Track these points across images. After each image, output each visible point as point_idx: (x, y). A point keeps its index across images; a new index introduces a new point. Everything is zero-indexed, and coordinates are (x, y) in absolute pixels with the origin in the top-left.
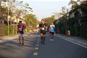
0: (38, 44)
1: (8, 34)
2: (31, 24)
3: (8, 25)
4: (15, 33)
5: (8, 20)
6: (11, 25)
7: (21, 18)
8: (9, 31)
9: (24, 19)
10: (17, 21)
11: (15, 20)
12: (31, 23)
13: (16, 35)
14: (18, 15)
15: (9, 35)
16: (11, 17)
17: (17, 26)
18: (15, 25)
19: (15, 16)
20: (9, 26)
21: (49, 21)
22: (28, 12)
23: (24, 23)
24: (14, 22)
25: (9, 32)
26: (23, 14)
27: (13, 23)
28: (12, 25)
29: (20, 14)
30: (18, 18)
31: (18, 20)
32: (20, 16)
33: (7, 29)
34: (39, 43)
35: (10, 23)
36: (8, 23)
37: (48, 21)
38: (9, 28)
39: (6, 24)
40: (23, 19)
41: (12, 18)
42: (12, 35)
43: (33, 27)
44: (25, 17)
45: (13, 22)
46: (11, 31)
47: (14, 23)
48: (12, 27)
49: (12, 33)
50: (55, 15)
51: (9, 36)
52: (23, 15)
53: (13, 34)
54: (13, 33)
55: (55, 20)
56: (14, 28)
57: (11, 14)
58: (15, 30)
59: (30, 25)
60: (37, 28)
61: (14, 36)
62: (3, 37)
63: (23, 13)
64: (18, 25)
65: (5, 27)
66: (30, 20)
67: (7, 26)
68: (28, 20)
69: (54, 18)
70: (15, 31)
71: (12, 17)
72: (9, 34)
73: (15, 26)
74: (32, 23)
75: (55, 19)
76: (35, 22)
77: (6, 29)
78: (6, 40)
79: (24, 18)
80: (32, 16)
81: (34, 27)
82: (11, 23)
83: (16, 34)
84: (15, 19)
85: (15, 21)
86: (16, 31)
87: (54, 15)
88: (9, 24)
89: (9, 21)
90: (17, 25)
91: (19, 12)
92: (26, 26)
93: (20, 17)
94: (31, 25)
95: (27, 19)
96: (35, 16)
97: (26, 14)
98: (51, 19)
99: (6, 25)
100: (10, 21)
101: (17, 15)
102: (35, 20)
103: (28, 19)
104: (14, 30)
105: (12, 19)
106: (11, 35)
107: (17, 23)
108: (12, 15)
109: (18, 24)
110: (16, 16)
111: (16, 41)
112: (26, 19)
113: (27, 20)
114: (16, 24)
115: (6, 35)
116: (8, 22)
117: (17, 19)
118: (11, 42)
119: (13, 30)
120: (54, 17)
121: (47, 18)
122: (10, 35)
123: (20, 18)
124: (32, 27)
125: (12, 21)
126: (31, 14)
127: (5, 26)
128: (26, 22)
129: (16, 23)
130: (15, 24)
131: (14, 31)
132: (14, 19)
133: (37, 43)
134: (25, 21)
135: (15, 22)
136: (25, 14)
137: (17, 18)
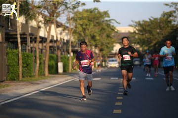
0: (118, 107)
1: (18, 76)
2: (94, 43)
3: (20, 45)
4: (42, 74)
5: (19, 31)
6: (30, 45)
7: (62, 24)
8: (20, 67)
9: (72, 27)
10: (47, 34)
11: (41, 29)
12: (93, 37)
13: (47, 81)
14: (52, 14)
15: (22, 81)
16: (27, 21)
17: (48, 49)
18: (41, 47)
19: (40, 18)
20: (20, 48)
21: (154, 33)
22: (84, 4)
23: (72, 39)
24: (38, 37)
25: (21, 70)
26: (67, 8)
27: (34, 40)
28: (32, 45)
29: (56, 8)
30: (52, 23)
31: (50, 29)
32: (57, 17)
33: (16, 60)
34: (120, 104)
35: (24, 41)
36: (19, 40)
37: (150, 32)
38: (23, 55)
39: (12, 42)
40: (68, 25)
41: (30, 25)
42: (33, 78)
43: (101, 50)
44: (74, 19)
45: (36, 38)
46: (27, 65)
47: (39, 40)
48: (33, 54)
49: (33, 74)
50: (175, 12)
51: (22, 83)
52: (66, 12)
53: (37, 77)
54: (35, 72)
55: (173, 26)
56: (38, 56)
57: (28, 9)
58: (40, 64)
59: (91, 46)
60: (116, 54)
61: (38, 82)
62: (4, 87)
63: (66, 6)
64: (51, 44)
65: (7, 54)
66: (92, 29)
67: (15, 51)
68: (84, 30)
69: (170, 22)
70: (42, 65)
71: (31, 19)
72: (23, 77)
73: (42, 50)
74: (98, 38)
75: (173, 23)
76: (108, 36)
77: (13, 59)
78: (12, 95)
79: (71, 22)
80: (98, 15)
81: (104, 52)
82: (29, 40)
83: (44, 75)
84: (42, 26)
85: (42, 33)
86: (47, 66)
87: (173, 9)
88: (22, 44)
89: (21, 35)
90: (48, 45)
91: (54, 4)
92: (76, 48)
93: (58, 19)
94: (96, 46)
95: (82, 25)
96: (109, 17)
97: (76, 10)
98: (160, 26)
99: (12, 45)
100: (24, 34)
101: (46, 13)
102: (106, 27)
103: (84, 27)
104: (38, 62)
105: (32, 27)
106: (28, 81)
107: (48, 41)
108: (31, 12)
109: (51, 41)
110: (44, 16)
111: (46, 98)
112: (79, 26)
113: (80, 29)
114: (44, 44)
115: (13, 80)
116: (19, 36)
117: (48, 28)
118: (28, 103)
119: (36, 62)
120: (171, 18)
121: (146, 22)
122: (24, 79)
123: (57, 22)
124: (97, 51)
125: (31, 34)
126: (95, 9)
127: (8, 49)
128: (76, 37)
129: (43, 40)
130: (41, 42)
131: (38, 65)
132: (39, 27)
133: (117, 104)
134: (75, 32)
135: (41, 38)
136: (74, 8)
137: (48, 22)
